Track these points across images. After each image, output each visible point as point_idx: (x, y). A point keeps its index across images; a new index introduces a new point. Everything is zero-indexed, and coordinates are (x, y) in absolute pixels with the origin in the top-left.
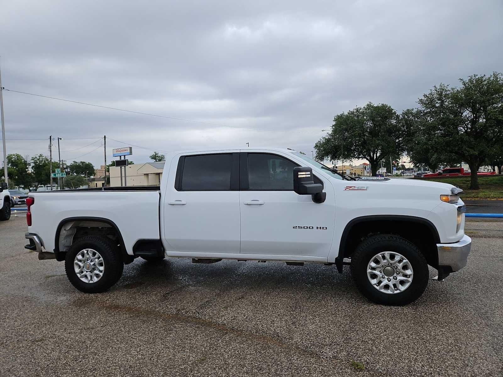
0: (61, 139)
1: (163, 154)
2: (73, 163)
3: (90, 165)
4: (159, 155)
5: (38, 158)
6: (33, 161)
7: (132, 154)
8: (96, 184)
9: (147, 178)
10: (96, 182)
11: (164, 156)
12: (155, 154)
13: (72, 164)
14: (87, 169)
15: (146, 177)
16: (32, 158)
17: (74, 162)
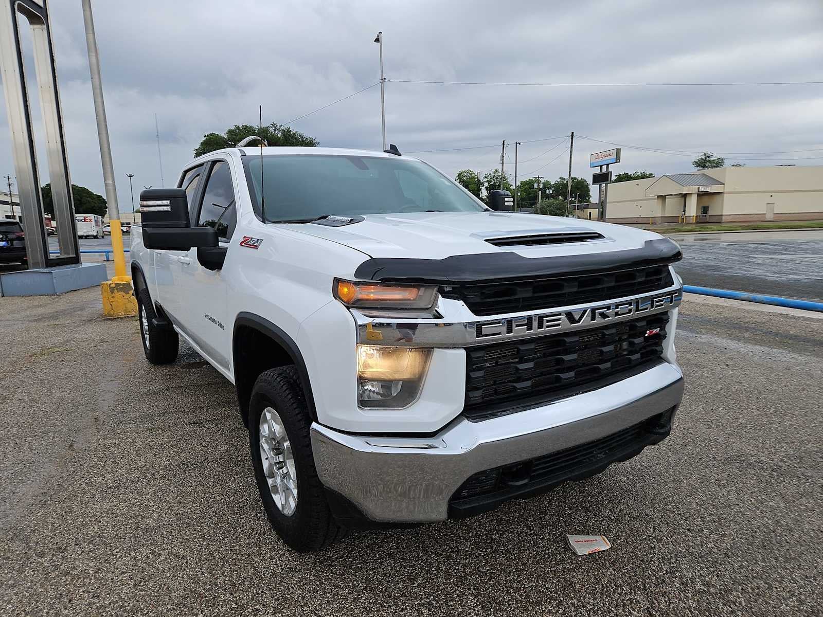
0: (520, 144)
1: (722, 156)
2: (559, 180)
3: (584, 182)
4: (712, 159)
5: (493, 175)
6: (486, 179)
7: (619, 162)
8: (590, 213)
9: (662, 203)
10: (589, 210)
11: (722, 160)
12: (704, 157)
13: (557, 182)
14: (578, 188)
15: (660, 201)
16: (486, 175)
17: (560, 178)
